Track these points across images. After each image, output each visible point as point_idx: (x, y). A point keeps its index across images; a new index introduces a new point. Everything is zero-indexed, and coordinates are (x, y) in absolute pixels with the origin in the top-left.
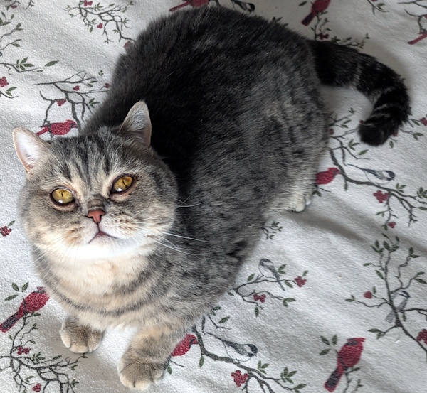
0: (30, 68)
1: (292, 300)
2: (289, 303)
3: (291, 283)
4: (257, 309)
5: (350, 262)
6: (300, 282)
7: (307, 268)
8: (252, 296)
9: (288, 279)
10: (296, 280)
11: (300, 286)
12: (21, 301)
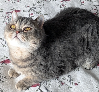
0: (40, 14)
1: (71, 88)
2: (69, 88)
3: (73, 83)
4: (60, 85)
5: (93, 85)
6: (76, 84)
7: (80, 82)
8: (61, 82)
9: (73, 82)
10: (75, 83)
11: (75, 85)
12: (4, 60)
